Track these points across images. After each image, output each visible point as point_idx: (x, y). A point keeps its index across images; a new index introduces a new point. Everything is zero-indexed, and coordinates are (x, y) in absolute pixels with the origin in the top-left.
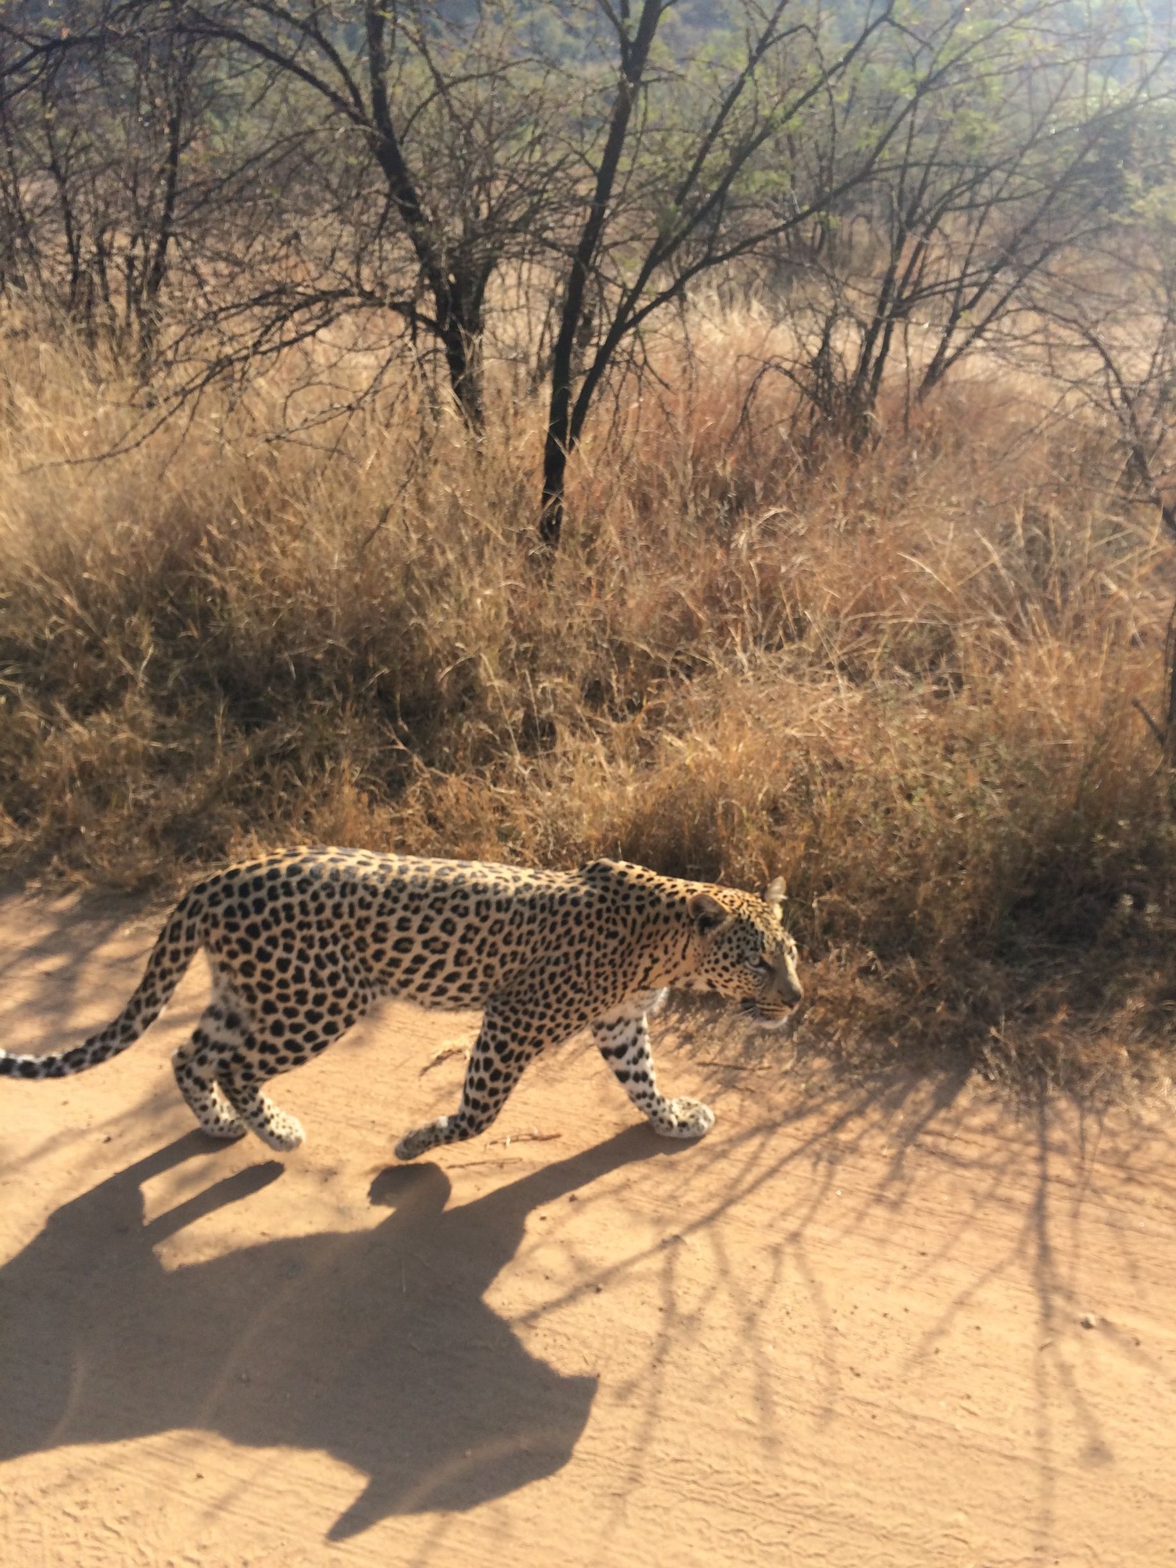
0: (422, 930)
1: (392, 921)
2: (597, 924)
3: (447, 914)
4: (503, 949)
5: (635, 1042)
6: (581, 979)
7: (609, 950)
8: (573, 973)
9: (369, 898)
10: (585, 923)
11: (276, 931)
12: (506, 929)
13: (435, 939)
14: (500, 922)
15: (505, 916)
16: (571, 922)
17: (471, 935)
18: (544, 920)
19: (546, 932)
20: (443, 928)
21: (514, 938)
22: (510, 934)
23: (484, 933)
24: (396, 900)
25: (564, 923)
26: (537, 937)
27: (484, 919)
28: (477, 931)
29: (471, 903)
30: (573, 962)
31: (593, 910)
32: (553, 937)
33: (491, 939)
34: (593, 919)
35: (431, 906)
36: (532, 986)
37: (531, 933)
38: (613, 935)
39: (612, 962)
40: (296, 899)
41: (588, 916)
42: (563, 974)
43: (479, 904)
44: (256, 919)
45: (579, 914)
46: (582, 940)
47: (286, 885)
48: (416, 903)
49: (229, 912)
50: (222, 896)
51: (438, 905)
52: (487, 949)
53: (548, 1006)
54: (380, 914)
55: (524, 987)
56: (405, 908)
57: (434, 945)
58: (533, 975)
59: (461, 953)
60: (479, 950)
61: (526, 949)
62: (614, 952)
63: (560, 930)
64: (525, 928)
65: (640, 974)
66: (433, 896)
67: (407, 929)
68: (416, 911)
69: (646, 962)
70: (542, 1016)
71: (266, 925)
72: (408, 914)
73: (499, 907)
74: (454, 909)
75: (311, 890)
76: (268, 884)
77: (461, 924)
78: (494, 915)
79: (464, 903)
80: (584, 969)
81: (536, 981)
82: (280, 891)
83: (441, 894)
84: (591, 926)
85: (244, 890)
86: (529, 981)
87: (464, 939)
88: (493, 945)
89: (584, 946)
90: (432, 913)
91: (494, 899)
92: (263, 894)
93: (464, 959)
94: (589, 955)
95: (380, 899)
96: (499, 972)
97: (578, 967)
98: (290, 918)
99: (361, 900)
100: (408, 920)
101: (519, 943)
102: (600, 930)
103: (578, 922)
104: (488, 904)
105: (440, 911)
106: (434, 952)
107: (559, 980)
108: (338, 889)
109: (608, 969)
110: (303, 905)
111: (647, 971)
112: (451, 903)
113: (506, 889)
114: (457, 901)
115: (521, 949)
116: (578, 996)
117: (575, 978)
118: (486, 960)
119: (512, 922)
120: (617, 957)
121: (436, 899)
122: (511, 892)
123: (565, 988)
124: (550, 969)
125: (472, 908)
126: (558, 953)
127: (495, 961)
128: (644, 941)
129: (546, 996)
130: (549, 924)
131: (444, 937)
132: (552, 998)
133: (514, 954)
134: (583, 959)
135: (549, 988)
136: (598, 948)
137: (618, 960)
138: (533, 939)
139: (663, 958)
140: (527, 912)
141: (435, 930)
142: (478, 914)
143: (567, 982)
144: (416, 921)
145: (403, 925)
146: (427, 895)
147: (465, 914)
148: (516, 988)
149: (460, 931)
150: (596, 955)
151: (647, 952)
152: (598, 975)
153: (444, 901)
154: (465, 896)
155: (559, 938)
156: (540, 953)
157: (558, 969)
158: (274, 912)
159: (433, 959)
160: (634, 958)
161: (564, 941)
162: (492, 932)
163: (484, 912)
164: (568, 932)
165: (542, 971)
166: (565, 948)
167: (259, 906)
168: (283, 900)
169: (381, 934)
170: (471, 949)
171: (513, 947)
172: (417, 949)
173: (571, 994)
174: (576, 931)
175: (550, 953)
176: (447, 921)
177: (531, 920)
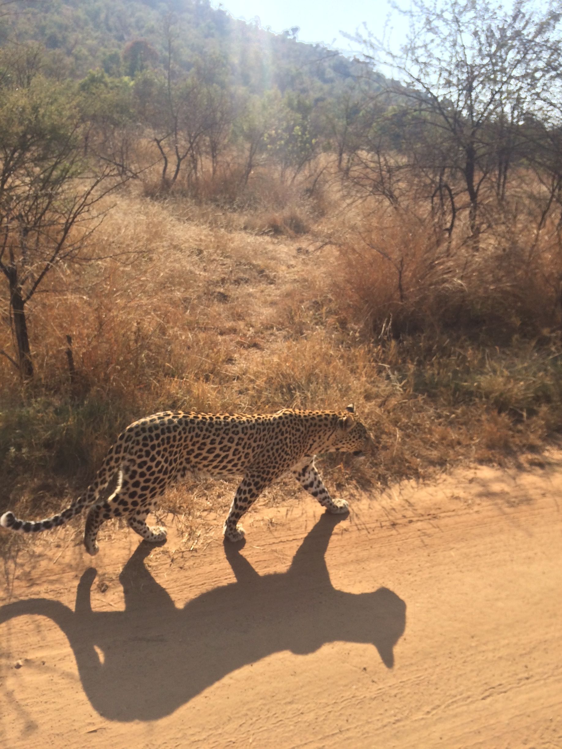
0: (220, 443)
1: (208, 441)
2: (291, 425)
3: (231, 435)
4: (254, 445)
5: (315, 479)
6: (288, 449)
7: (298, 436)
8: (285, 447)
9: (199, 433)
10: (287, 425)
11: (162, 448)
12: (255, 436)
13: (225, 446)
14: (252, 434)
15: (254, 431)
16: (281, 426)
17: (240, 442)
18: (269, 429)
19: (271, 432)
20: (229, 441)
21: (258, 439)
22: (256, 438)
23: (246, 440)
24: (210, 432)
25: (278, 427)
26: (267, 436)
27: (246, 434)
28: (243, 439)
29: (240, 428)
30: (284, 442)
31: (289, 420)
32: (274, 434)
33: (248, 442)
34: (289, 423)
35: (224, 433)
36: (269, 456)
37: (265, 435)
38: (298, 430)
39: (299, 441)
40: (172, 435)
41: (287, 423)
42: (281, 448)
43: (243, 429)
44: (156, 442)
45: (283, 422)
46: (287, 432)
47: (168, 428)
48: (218, 432)
49: (145, 439)
50: (141, 432)
51: (227, 432)
52: (247, 446)
53: (276, 463)
54: (203, 438)
55: (265, 457)
56: (214, 435)
57: (224, 449)
58: (268, 451)
59: (236, 450)
60: (244, 448)
61: (263, 443)
62: (300, 437)
63: (277, 430)
64: (262, 434)
65: (309, 446)
66: (225, 428)
67: (214, 443)
68: (218, 436)
69: (311, 442)
70: (274, 467)
71: (159, 445)
72: (215, 437)
73: (251, 428)
74: (233, 432)
75: (178, 430)
76: (161, 427)
77: (236, 438)
78: (250, 432)
79: (237, 429)
80: (289, 445)
81: (271, 453)
82: (166, 431)
83: (227, 427)
84: (289, 426)
85: (150, 430)
86: (267, 454)
87: (237, 444)
88: (250, 444)
89: (287, 435)
90: (224, 435)
91: (249, 425)
92: (159, 431)
93: (237, 452)
94: (290, 438)
95: (204, 432)
96: (251, 455)
97: (286, 444)
98: (168, 443)
99: (197, 434)
100: (215, 440)
101: (260, 441)
102: (293, 428)
103: (284, 426)
104: (246, 428)
105: (227, 434)
106: (224, 451)
107: (280, 451)
108: (188, 430)
109: (298, 444)
110: (175, 437)
111: (311, 445)
112: (232, 430)
113: (251, 421)
114: (234, 429)
115: (261, 443)
116: (288, 457)
117: (286, 449)
118: (246, 451)
119: (257, 433)
120: (301, 439)
121: (226, 430)
122: (254, 421)
123: (283, 454)
124: (276, 447)
125: (240, 431)
126: (277, 440)
127: (250, 451)
128: (310, 433)
129: (275, 459)
130: (271, 430)
131: (229, 444)
132: (278, 459)
133: (258, 446)
134: (288, 440)
135: (276, 455)
136: (293, 436)
137: (302, 441)
138: (266, 437)
139: (318, 440)
140: (262, 427)
141: (225, 442)
142: (243, 432)
143: (283, 451)
144: (218, 439)
145: (213, 442)
146: (222, 428)
147: (238, 433)
148: (261, 459)
149: (236, 441)
150: (293, 438)
151: (312, 438)
152: (294, 447)
153: (229, 429)
154: (237, 427)
155: (276, 434)
156: (269, 442)
157: (279, 446)
158: (163, 440)
159: (223, 454)
160: (307, 440)
161: (279, 434)
162: (249, 439)
163: (245, 431)
164: (281, 430)
165: (272, 449)
166: (280, 437)
167: (157, 436)
168: (167, 435)
169: (203, 447)
170: (240, 448)
171: (258, 443)
172: (217, 451)
173: (285, 456)
174: (284, 429)
175: (273, 441)
176: (231, 438)
177: (264, 430)
